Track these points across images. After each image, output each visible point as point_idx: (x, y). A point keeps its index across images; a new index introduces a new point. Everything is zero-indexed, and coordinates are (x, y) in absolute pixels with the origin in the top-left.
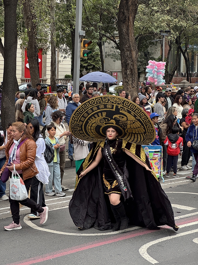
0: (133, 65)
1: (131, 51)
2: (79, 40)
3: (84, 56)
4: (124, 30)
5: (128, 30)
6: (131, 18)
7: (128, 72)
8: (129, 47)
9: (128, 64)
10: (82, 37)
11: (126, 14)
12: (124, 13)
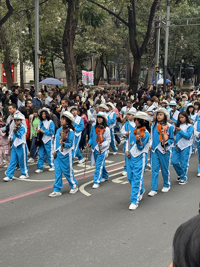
0: (73, 73)
1: (72, 64)
2: (37, 57)
3: (41, 67)
4: (67, 51)
5: (69, 50)
6: (71, 43)
7: (71, 78)
8: (71, 62)
9: (70, 73)
10: (39, 55)
11: (68, 40)
12: (66, 40)
